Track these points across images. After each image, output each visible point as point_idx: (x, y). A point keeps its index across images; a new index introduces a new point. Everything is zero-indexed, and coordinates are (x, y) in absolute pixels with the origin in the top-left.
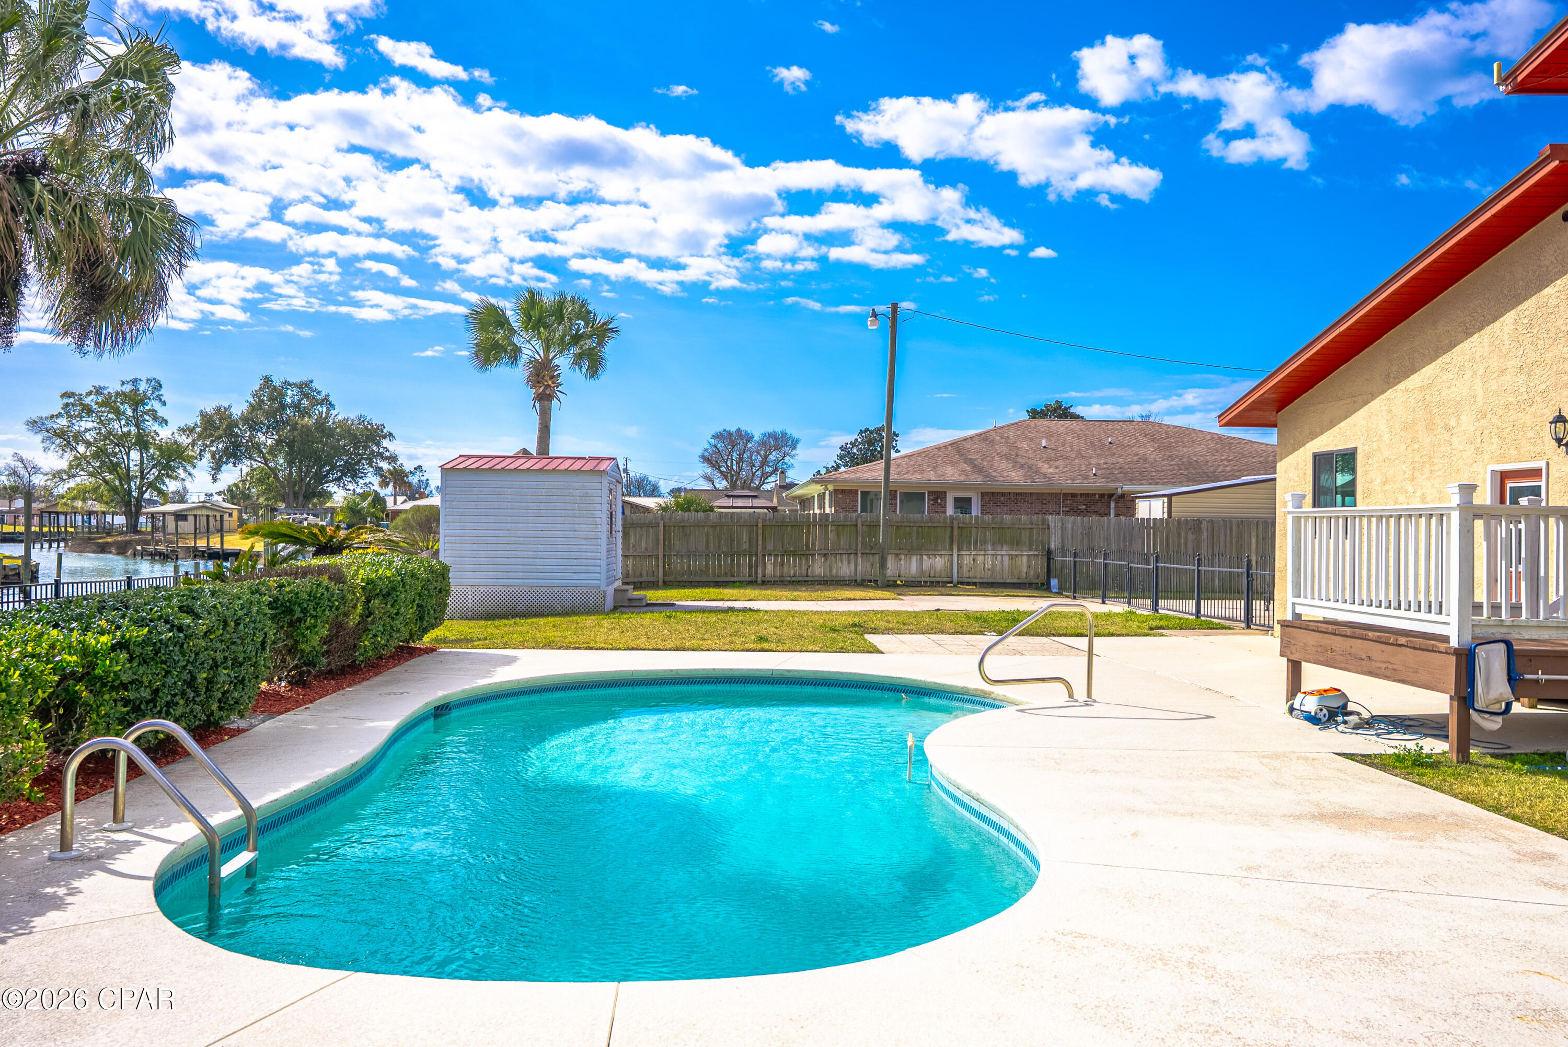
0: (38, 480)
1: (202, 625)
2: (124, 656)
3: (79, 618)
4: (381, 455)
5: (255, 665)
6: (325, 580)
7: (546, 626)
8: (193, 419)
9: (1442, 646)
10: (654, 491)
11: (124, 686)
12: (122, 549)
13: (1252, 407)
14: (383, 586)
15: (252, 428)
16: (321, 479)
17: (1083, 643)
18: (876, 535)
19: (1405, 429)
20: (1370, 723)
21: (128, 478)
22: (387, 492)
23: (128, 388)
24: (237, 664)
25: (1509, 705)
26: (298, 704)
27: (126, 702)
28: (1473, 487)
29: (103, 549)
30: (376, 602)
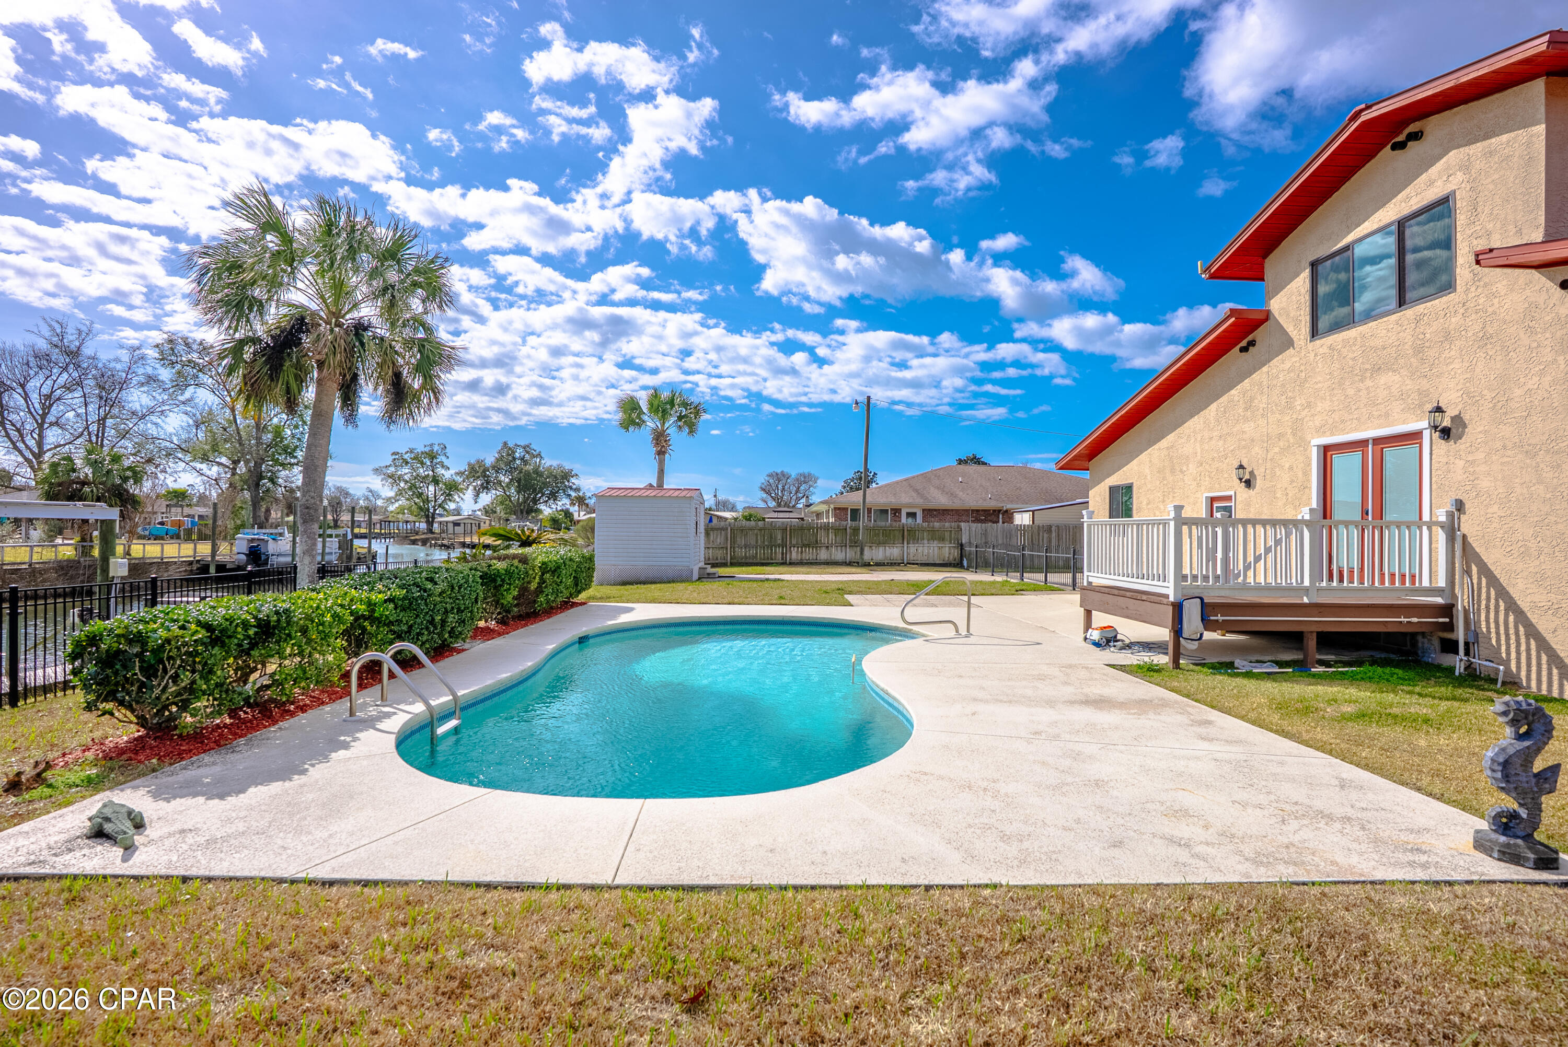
0: (379, 503)
1: (438, 588)
2: (391, 606)
3: (368, 584)
4: (571, 488)
5: (471, 612)
6: (516, 562)
7: (654, 590)
8: (464, 467)
9: (1165, 601)
10: (733, 509)
11: (391, 623)
12: (424, 542)
13: (1075, 458)
14: (552, 566)
15: (497, 472)
16: (535, 501)
17: (966, 598)
18: (858, 535)
19: (1159, 472)
20: (1129, 646)
21: (427, 501)
22: (574, 509)
23: (427, 449)
24: (460, 611)
25: (1201, 635)
26: (500, 634)
27: (394, 632)
28: (1182, 507)
29: (414, 542)
30: (547, 576)
